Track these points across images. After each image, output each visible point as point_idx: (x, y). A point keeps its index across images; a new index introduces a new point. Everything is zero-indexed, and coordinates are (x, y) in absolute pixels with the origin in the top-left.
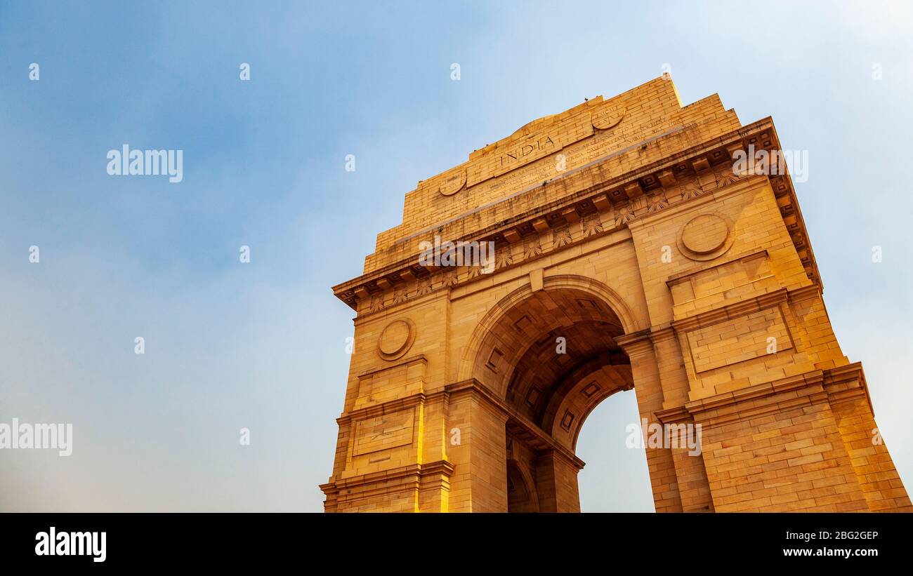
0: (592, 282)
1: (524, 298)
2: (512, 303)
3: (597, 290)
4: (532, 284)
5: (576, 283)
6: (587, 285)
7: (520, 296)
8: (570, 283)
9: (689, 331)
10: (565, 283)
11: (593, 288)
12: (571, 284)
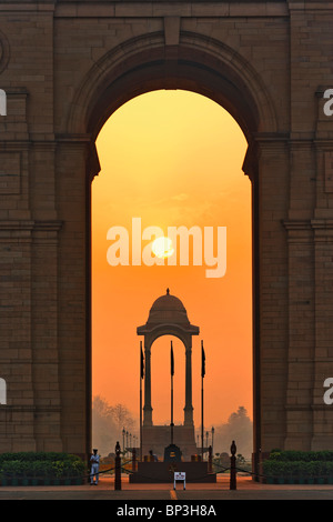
0: (236, 55)
1: (154, 46)
2: (138, 48)
3: (241, 67)
4: (166, 33)
5: (217, 50)
6: (230, 58)
7: (148, 43)
8: (210, 47)
9: (327, 151)
10: (204, 44)
11: (236, 63)
12: (210, 49)
